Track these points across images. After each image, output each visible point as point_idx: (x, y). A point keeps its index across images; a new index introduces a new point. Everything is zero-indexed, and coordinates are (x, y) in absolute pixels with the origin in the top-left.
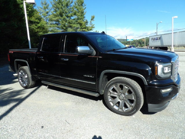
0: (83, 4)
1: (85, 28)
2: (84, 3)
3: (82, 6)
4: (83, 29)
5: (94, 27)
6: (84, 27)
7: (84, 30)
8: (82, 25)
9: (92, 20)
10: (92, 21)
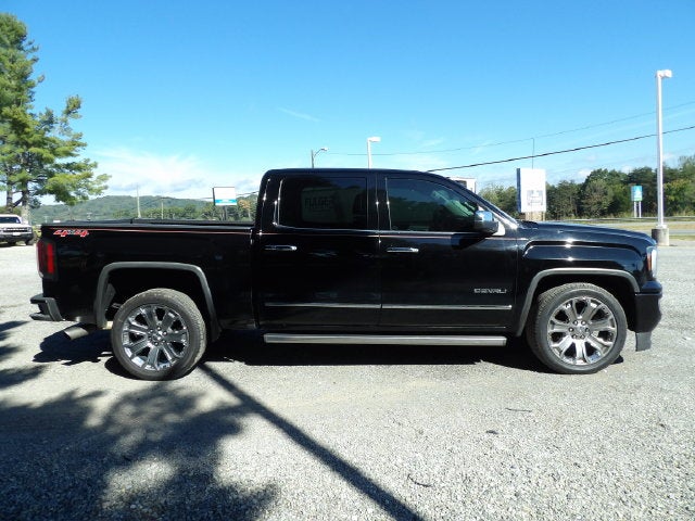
0: (24, 44)
1: (40, 144)
2: (29, 38)
3: (20, 49)
4: (29, 146)
5: (85, 145)
6: (36, 137)
7: (33, 150)
8: (27, 130)
9: (68, 112)
10: (70, 120)
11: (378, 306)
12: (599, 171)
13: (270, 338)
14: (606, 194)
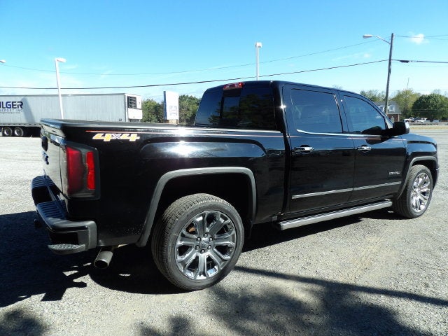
11: (356, 189)
12: (184, 96)
13: (286, 225)
14: (189, 110)
